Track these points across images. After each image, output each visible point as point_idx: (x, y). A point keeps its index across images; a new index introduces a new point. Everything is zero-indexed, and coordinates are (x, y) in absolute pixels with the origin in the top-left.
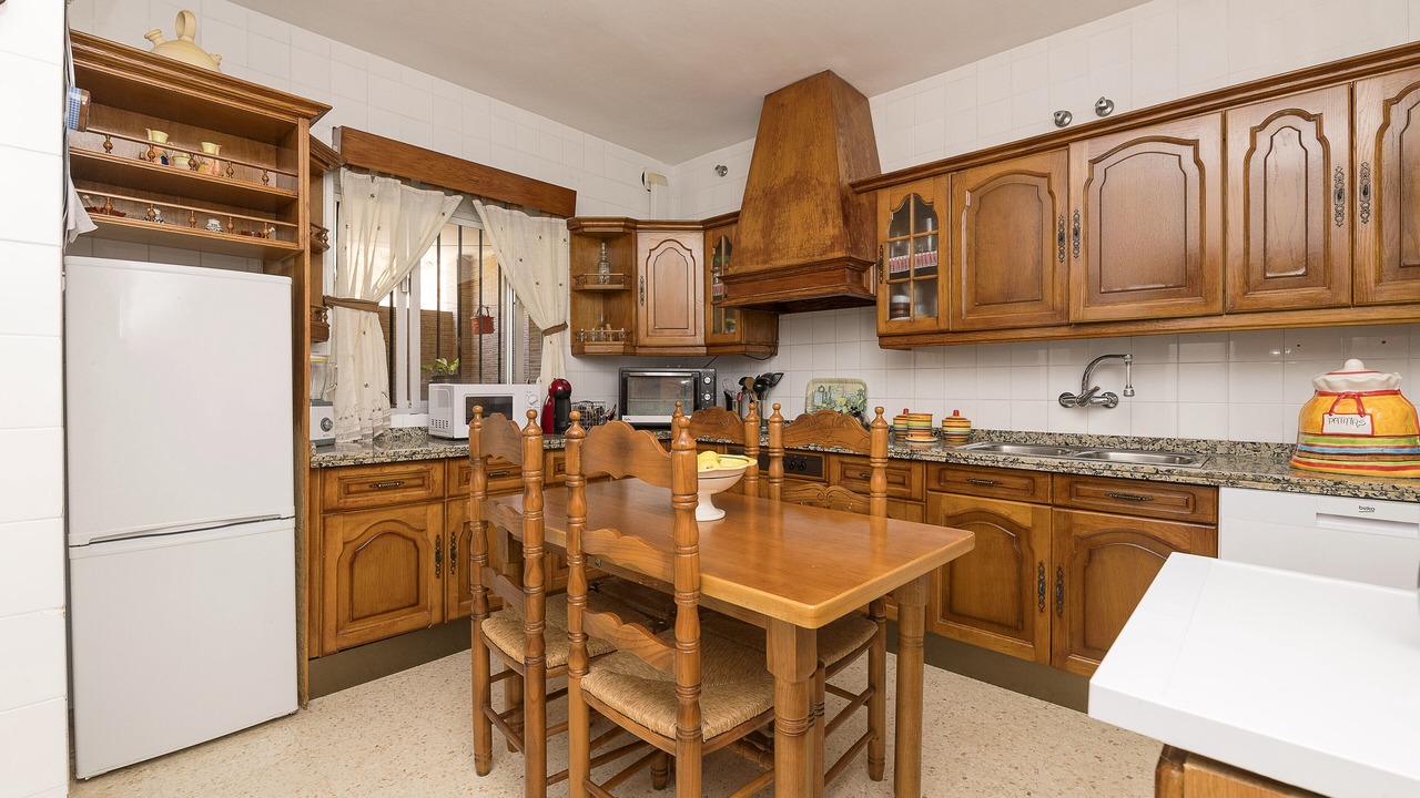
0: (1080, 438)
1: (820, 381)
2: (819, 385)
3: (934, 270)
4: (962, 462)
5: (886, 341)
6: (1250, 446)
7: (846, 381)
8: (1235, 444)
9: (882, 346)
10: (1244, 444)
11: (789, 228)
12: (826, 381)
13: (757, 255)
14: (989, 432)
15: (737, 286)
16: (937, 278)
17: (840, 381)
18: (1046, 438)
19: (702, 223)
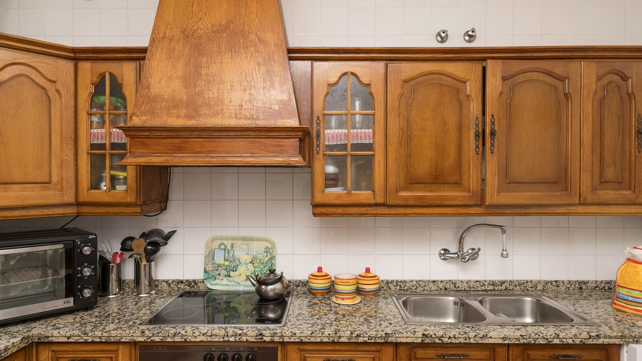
0: (454, 284)
1: (221, 238)
2: (219, 242)
3: (369, 147)
4: (437, 341)
5: (321, 209)
6: (554, 284)
7: (251, 239)
8: (547, 282)
9: (315, 215)
10: (551, 282)
11: (222, 82)
12: (228, 239)
13: (176, 106)
14: (387, 282)
15: (146, 141)
16: (373, 155)
17: (244, 239)
18: (431, 285)
19: (74, 50)
